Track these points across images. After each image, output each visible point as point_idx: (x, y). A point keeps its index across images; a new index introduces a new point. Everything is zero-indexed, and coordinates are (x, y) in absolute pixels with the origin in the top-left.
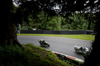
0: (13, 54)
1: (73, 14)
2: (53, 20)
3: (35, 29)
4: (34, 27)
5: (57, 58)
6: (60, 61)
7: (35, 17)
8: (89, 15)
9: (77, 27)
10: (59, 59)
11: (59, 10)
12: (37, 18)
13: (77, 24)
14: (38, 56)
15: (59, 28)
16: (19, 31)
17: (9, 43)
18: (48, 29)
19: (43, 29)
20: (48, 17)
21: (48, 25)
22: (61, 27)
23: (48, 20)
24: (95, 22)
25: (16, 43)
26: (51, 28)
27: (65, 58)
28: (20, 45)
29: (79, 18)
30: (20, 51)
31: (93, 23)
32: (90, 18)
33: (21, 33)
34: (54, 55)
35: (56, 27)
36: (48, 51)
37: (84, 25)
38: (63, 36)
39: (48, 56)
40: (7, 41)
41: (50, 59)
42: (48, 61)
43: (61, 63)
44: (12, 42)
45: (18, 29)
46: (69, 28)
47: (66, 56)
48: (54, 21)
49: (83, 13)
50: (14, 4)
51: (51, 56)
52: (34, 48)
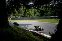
4: (18, 16)
9: (44, 15)
22: (34, 15)
29: (46, 9)
37: (49, 13)
41: (28, 36)
42: (26, 37)
47: (38, 33)
52: (18, 28)
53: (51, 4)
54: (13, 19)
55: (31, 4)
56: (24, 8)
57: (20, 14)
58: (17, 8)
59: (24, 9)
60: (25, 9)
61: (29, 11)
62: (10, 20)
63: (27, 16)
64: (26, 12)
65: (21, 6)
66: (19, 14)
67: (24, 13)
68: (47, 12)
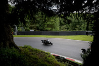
0: (9, 57)
1: (71, 15)
2: (51, 20)
3: (32, 30)
5: (56, 60)
6: (59, 63)
7: (32, 18)
8: (87, 15)
9: (76, 27)
10: (58, 61)
11: (56, 10)
12: (34, 18)
13: (76, 25)
14: (36, 59)
15: (58, 29)
16: (16, 33)
17: (5, 46)
18: (46, 30)
19: (41, 30)
20: (45, 18)
21: (46, 26)
22: (60, 28)
23: (45, 21)
24: (93, 22)
25: (13, 45)
26: (49, 29)
27: (65, 60)
30: (17, 53)
31: (91, 23)
32: (88, 18)
33: (18, 34)
34: (53, 57)
35: (55, 28)
36: (46, 53)
38: (62, 38)
39: (46, 58)
40: (2, 43)
44: (8, 44)
45: (15, 31)
46: (68, 29)
48: (52, 22)
49: (81, 13)
50: (10, 3)
51: (49, 58)
52: (32, 50)
56: (42, 14)
65: (38, 10)
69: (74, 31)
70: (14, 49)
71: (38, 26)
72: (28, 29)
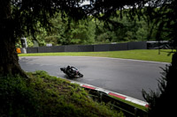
0: (9, 92)
3: (50, 45)
4: (48, 41)
5: (89, 97)
9: (126, 36)
10: (94, 98)
13: (126, 31)
14: (54, 96)
15: (92, 40)
18: (73, 43)
19: (64, 43)
21: (72, 36)
22: (96, 38)
26: (77, 41)
28: (23, 75)
29: (132, 19)
30: (23, 86)
33: (28, 52)
34: (85, 91)
35: (87, 39)
36: (72, 85)
37: (141, 30)
38: (100, 55)
39: (72, 94)
41: (76, 102)
42: (71, 105)
43: (97, 110)
44: (10, 70)
46: (110, 39)
47: (107, 92)
48: (82, 28)
52: (47, 79)
53: (147, 5)
54: (30, 50)
55: (84, 6)
56: (63, 16)
57: (54, 36)
58: (44, 16)
59: (64, 21)
60: (66, 19)
61: (80, 26)
62: (22, 52)
63: (73, 41)
64: (69, 28)
65: (55, 10)
66: (48, 35)
67: (66, 31)
68: (134, 27)
69: (123, 42)
70: (19, 78)
71: (59, 37)
72: (43, 42)
